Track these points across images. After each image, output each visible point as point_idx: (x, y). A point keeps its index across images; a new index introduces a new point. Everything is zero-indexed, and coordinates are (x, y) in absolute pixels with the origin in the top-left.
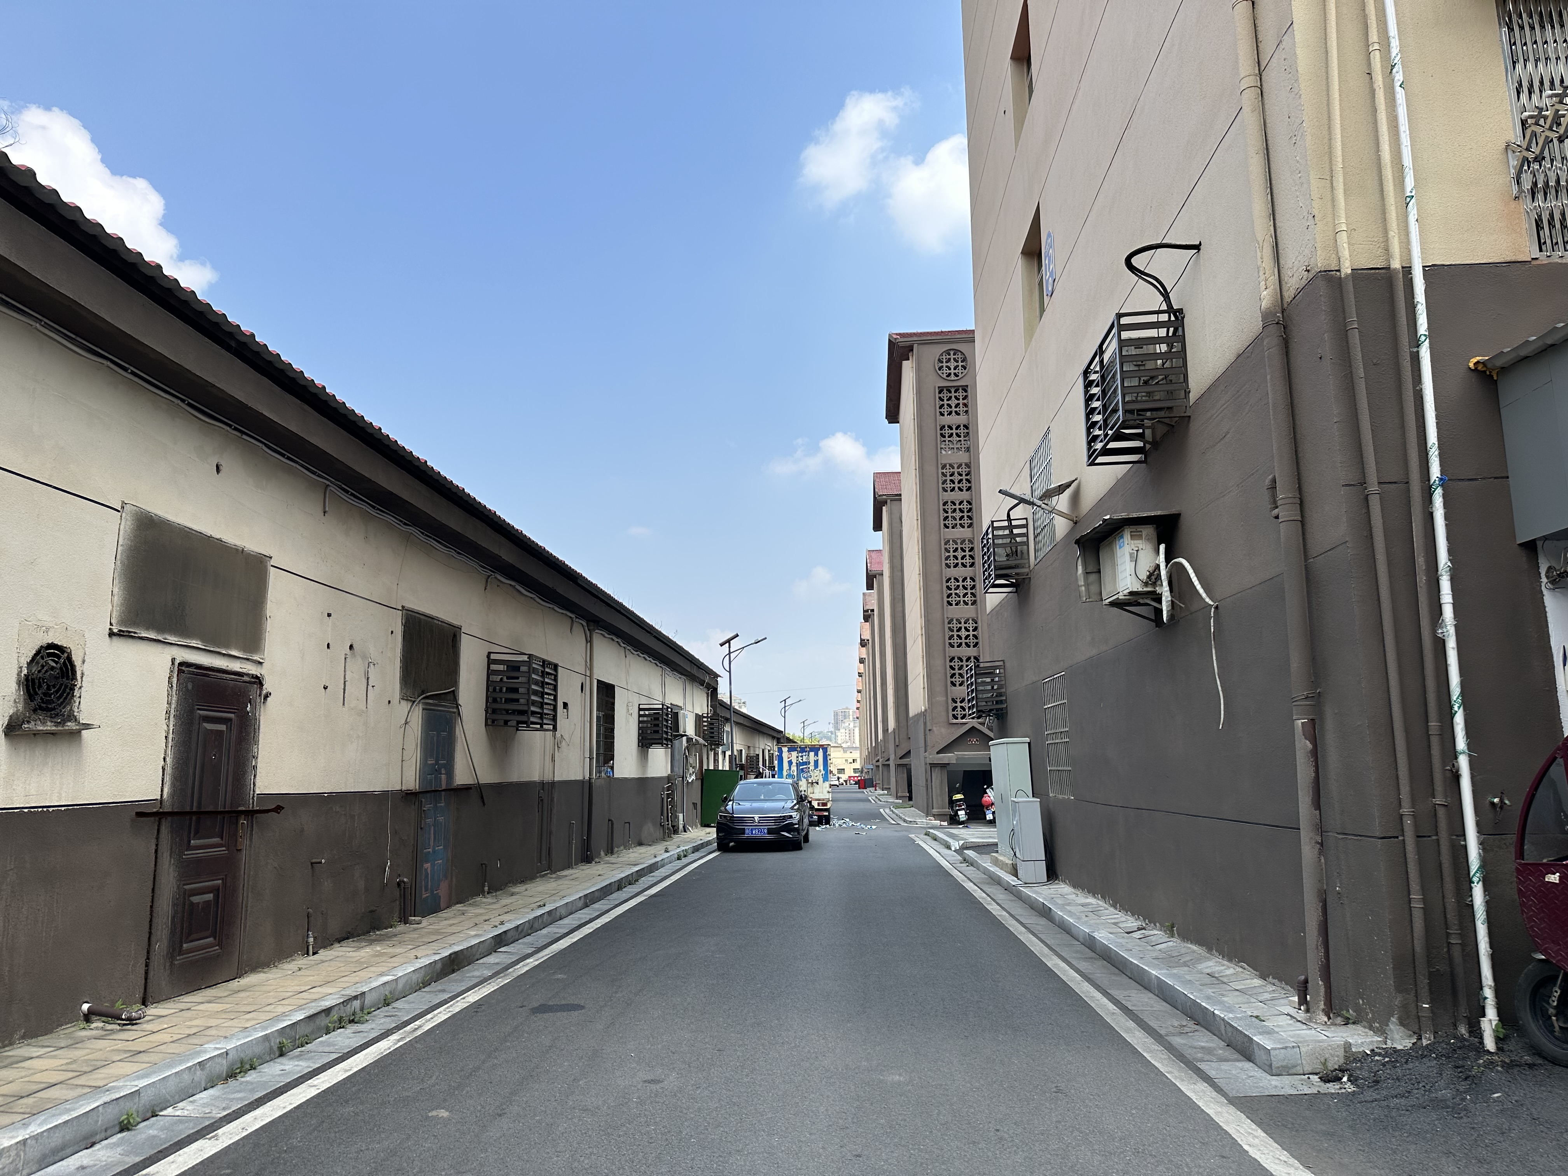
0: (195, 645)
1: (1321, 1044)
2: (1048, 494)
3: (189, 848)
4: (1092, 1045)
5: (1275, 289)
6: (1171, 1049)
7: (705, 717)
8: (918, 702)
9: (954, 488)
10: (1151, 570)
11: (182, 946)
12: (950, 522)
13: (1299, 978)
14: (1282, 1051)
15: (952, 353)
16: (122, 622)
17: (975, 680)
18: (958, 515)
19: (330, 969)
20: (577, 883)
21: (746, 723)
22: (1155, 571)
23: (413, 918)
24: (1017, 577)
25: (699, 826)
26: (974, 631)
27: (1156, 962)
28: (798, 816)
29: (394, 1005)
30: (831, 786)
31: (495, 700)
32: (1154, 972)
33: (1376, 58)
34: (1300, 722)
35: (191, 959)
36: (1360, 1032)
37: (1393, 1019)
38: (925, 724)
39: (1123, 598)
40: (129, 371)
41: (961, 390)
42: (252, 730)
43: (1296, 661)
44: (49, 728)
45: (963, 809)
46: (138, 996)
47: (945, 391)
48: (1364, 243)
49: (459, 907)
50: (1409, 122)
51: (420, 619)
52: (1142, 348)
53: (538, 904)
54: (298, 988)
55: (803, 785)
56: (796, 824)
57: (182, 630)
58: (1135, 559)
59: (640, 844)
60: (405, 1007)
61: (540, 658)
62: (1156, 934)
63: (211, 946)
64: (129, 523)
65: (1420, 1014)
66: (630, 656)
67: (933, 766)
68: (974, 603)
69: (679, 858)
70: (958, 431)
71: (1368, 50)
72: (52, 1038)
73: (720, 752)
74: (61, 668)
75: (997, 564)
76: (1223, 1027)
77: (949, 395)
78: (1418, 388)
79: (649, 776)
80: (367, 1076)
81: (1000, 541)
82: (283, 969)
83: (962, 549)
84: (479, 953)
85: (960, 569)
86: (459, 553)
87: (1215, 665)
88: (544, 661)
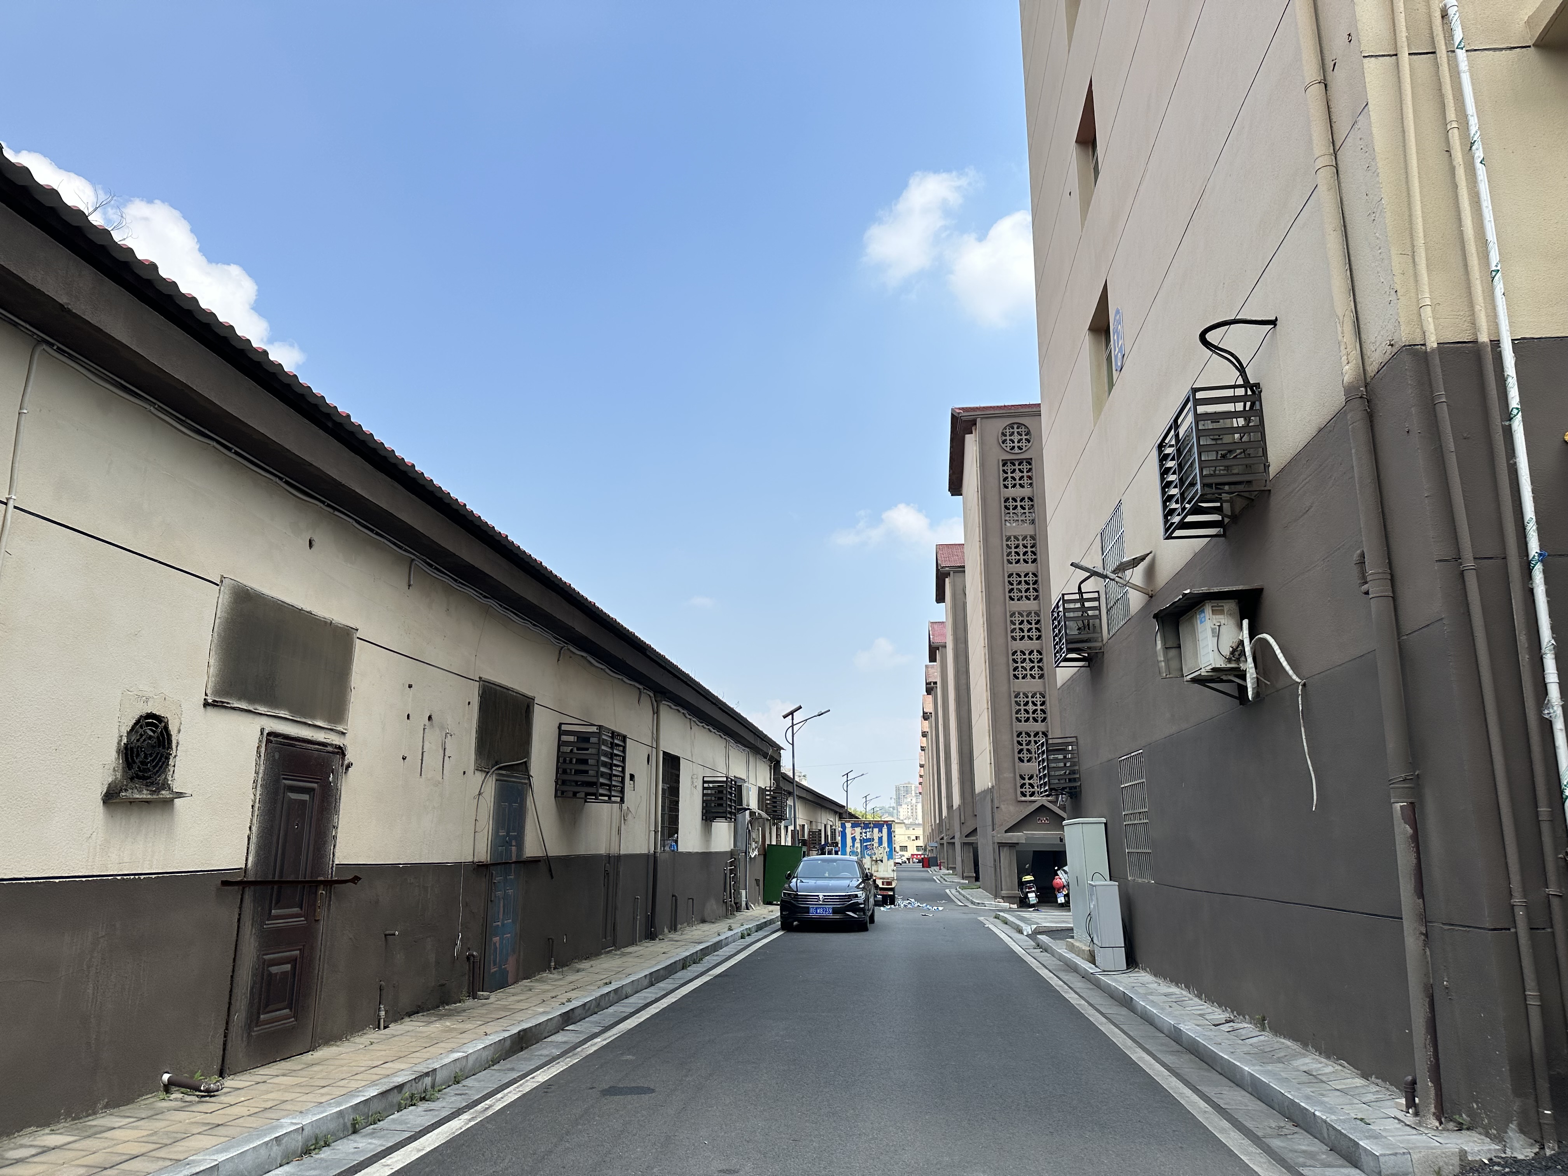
0: (283, 716)
1: (1434, 1151)
2: (1121, 568)
3: (270, 917)
4: (1184, 1146)
5: (1357, 364)
6: (1269, 1151)
7: (768, 791)
8: (984, 778)
9: (1019, 560)
10: (1234, 646)
11: (259, 1017)
12: (1016, 594)
13: (1406, 1079)
14: (1392, 1157)
15: (1015, 426)
16: (216, 692)
17: (1047, 756)
18: (1023, 587)
19: (401, 1044)
20: (643, 960)
21: (809, 797)
22: (1238, 647)
23: (482, 993)
24: (1089, 651)
25: (762, 903)
26: (1041, 705)
27: (1248, 1057)
28: (864, 895)
29: (464, 1083)
30: (896, 864)
31: (565, 772)
32: (1246, 1069)
33: (1455, 136)
34: (1398, 805)
35: (267, 1030)
36: (1476, 1139)
37: (1513, 1126)
38: (992, 801)
39: (1206, 674)
40: (233, 451)
41: (1025, 463)
42: (333, 799)
43: (1393, 742)
44: (145, 796)
45: (1034, 891)
46: (216, 1067)
47: (1009, 464)
48: (1450, 317)
49: (526, 982)
50: (1491, 197)
51: (496, 690)
52: (1219, 422)
53: (605, 981)
54: (370, 1062)
55: (867, 862)
56: (862, 904)
57: (272, 701)
58: (1217, 635)
59: (704, 921)
60: (475, 1085)
61: (609, 729)
62: (1246, 1027)
63: (287, 1017)
64: (227, 596)
65: (1541, 1121)
66: (695, 728)
67: (1001, 845)
68: (1041, 677)
69: (743, 937)
70: (1023, 503)
71: (1446, 128)
72: (135, 1109)
73: (782, 827)
74: (158, 737)
75: (1068, 637)
76: (1325, 1130)
77: (1013, 467)
78: (1511, 462)
79: (713, 850)
80: (440, 1157)
81: (1071, 615)
82: (355, 1043)
83: (1028, 621)
84: (546, 1031)
85: (1026, 641)
86: (534, 625)
87: (1305, 744)
88: (613, 733)
